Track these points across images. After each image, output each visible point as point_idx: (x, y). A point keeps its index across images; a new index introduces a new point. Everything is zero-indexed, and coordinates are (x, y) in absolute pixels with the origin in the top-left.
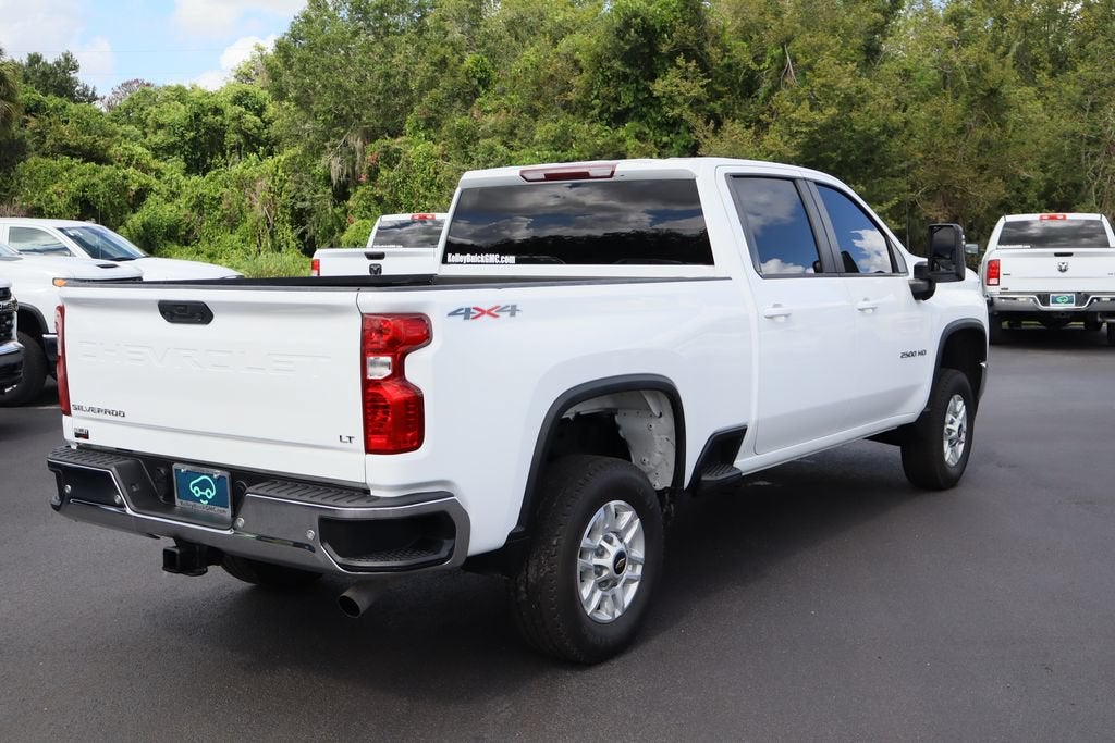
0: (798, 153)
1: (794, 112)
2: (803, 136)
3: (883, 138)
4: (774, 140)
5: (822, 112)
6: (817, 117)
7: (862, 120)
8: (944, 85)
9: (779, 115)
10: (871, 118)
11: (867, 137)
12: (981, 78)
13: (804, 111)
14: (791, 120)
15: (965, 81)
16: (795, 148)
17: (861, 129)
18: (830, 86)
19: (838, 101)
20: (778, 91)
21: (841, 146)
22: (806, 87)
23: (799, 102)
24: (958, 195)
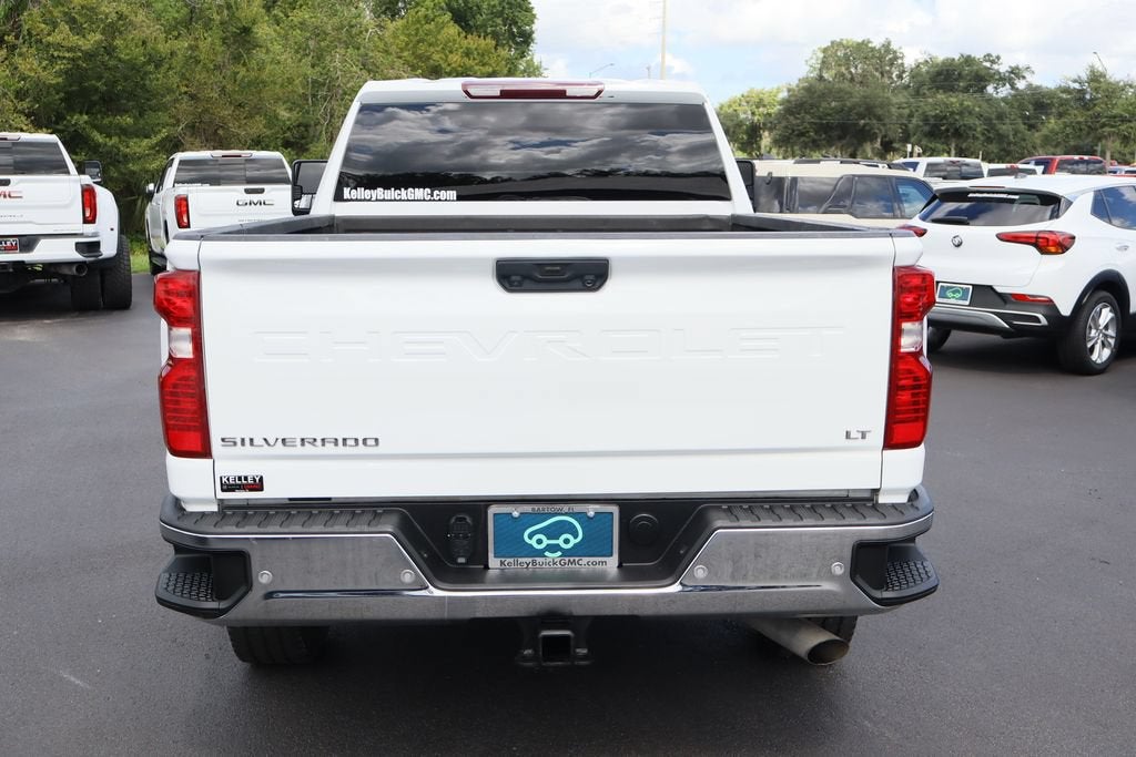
0: (60, 80)
1: (49, 35)
2: (64, 61)
3: (151, 68)
4: (30, 64)
5: (84, 36)
6: (80, 43)
7: (127, 48)
8: (191, 18)
9: (33, 39)
10: (137, 46)
11: (133, 67)
12: (232, 16)
13: (62, 35)
14: (49, 45)
15: (215, 16)
16: (59, 74)
17: (128, 57)
18: (92, 9)
19: (102, 26)
20: (24, 9)
21: (106, 75)
22: (61, 8)
23: (55, 25)
24: (221, 132)
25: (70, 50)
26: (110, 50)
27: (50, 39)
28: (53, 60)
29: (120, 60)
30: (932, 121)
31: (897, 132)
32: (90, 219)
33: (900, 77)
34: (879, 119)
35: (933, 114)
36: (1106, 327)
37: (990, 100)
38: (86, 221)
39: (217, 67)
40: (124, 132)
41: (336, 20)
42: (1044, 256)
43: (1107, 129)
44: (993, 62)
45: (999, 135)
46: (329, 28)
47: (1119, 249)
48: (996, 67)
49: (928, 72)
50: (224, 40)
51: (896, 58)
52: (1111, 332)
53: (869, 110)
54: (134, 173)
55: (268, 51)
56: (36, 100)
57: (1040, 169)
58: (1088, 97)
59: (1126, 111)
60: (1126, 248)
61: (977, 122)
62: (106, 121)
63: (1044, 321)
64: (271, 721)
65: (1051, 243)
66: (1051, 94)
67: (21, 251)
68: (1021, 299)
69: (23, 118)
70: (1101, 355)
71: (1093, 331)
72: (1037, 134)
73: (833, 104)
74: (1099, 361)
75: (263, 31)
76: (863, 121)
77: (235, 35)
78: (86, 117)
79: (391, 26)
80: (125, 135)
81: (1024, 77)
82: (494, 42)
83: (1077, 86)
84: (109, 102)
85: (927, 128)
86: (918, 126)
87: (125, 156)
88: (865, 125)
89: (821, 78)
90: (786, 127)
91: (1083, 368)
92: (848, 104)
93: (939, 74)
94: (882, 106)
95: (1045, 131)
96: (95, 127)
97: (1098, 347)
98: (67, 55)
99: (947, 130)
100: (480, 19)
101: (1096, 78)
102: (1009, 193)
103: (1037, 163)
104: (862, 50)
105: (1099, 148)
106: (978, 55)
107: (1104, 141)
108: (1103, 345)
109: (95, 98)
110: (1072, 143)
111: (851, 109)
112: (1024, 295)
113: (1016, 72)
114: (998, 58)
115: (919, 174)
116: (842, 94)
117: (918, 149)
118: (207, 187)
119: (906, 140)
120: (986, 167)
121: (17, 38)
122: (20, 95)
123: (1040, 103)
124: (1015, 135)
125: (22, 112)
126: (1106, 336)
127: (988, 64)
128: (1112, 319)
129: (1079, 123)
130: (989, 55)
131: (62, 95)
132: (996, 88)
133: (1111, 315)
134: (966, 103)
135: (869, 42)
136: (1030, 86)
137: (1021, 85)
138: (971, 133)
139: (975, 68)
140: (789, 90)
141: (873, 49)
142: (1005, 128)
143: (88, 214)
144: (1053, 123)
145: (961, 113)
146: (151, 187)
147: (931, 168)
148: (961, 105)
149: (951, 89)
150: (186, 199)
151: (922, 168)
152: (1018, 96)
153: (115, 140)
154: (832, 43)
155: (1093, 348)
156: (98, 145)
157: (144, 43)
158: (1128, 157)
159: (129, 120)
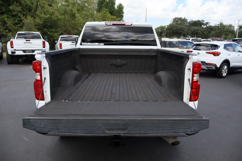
3: (58, 21)
4: (38, 20)
5: (46, 15)
6: (46, 17)
7: (54, 18)
8: (65, 13)
9: (38, 16)
10: (55, 17)
11: (55, 21)
12: (72, 12)
13: (43, 15)
14: (41, 17)
15: (69, 12)
16: (42, 22)
17: (54, 19)
18: (48, 11)
19: (50, 14)
20: (37, 11)
21: (50, 22)
22: (43, 11)
23: (42, 13)
24: (70, 32)
25: (44, 18)
26: (51, 18)
27: (41, 16)
28: (41, 19)
29: (52, 19)
30: (192, 32)
31: (186, 33)
32: (44, 47)
33: (187, 24)
34: (183, 31)
35: (192, 30)
36: (226, 69)
37: (202, 28)
38: (43, 47)
39: (69, 21)
40: (53, 32)
41: (89, 13)
42: (215, 56)
43: (223, 33)
44: (203, 21)
45: (204, 34)
46: (88, 15)
47: (228, 55)
48: (204, 22)
49: (192, 23)
50: (70, 17)
51: (186, 20)
52: (226, 70)
53: (181, 29)
54: (55, 39)
55: (78, 18)
56: (38, 26)
57: (212, 40)
58: (220, 27)
59: (226, 30)
60: (230, 55)
61: (200, 32)
62: (50, 30)
63: (214, 68)
64: (62, 149)
65: (216, 54)
66: (213, 27)
67: (32, 53)
68: (210, 64)
69: (36, 29)
70: (224, 74)
71: (223, 70)
72: (210, 34)
73: (175, 28)
74: (224, 76)
75: (77, 15)
76: (180, 31)
77: (72, 15)
78: (47, 29)
79: (99, 14)
80: (54, 32)
81: (208, 24)
82: (116, 17)
83: (218, 26)
84: (51, 27)
85: (191, 33)
86: (190, 32)
87: (54, 36)
88: (181, 32)
89: (173, 24)
90: (167, 32)
91: (221, 77)
92: (178, 28)
93: (194, 23)
94: (184, 29)
95: (212, 33)
96: (48, 31)
97: (224, 73)
98: (43, 19)
99: (195, 33)
100: (114, 13)
101: (221, 24)
102: (208, 45)
103: (211, 39)
104: (180, 19)
105: (221, 37)
106: (201, 20)
107: (222, 35)
108: (225, 73)
109: (48, 26)
110: (217, 36)
111: (178, 29)
112: (211, 63)
113: (207, 23)
114: (204, 21)
115: (190, 41)
116: (176, 27)
117: (190, 36)
118: (65, 42)
119: (188, 35)
120: (202, 40)
121: (35, 16)
122: (36, 25)
123: (211, 29)
124: (207, 34)
125: (36, 28)
126: (225, 71)
127: (202, 22)
128: (227, 68)
129: (218, 32)
130: (202, 20)
131: (43, 25)
132: (203, 26)
133: (227, 67)
134: (198, 28)
135: (182, 18)
136: (209, 26)
137: (208, 25)
138: (199, 34)
139: (200, 22)
140: (167, 26)
141: (182, 19)
142: (205, 33)
143: (44, 46)
144: (213, 32)
145: (197, 30)
146: (56, 41)
147: (192, 40)
148: (197, 29)
149: (195, 26)
150: (61, 44)
151: (191, 40)
152: (207, 27)
153: (52, 33)
154: (175, 18)
155: (223, 73)
156: (49, 34)
157: (57, 17)
158: (226, 38)
159: (54, 30)
